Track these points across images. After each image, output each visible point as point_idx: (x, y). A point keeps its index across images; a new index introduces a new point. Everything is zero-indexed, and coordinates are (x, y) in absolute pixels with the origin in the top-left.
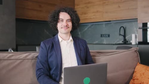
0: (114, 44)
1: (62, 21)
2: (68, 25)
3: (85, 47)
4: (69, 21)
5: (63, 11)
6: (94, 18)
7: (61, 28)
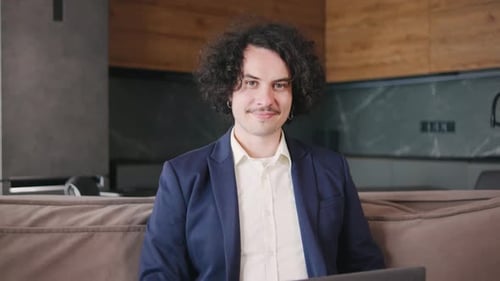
0: (469, 160)
1: (253, 83)
2: (276, 101)
3: (340, 185)
4: (279, 86)
5: (259, 44)
6: (394, 63)
7: (248, 112)
